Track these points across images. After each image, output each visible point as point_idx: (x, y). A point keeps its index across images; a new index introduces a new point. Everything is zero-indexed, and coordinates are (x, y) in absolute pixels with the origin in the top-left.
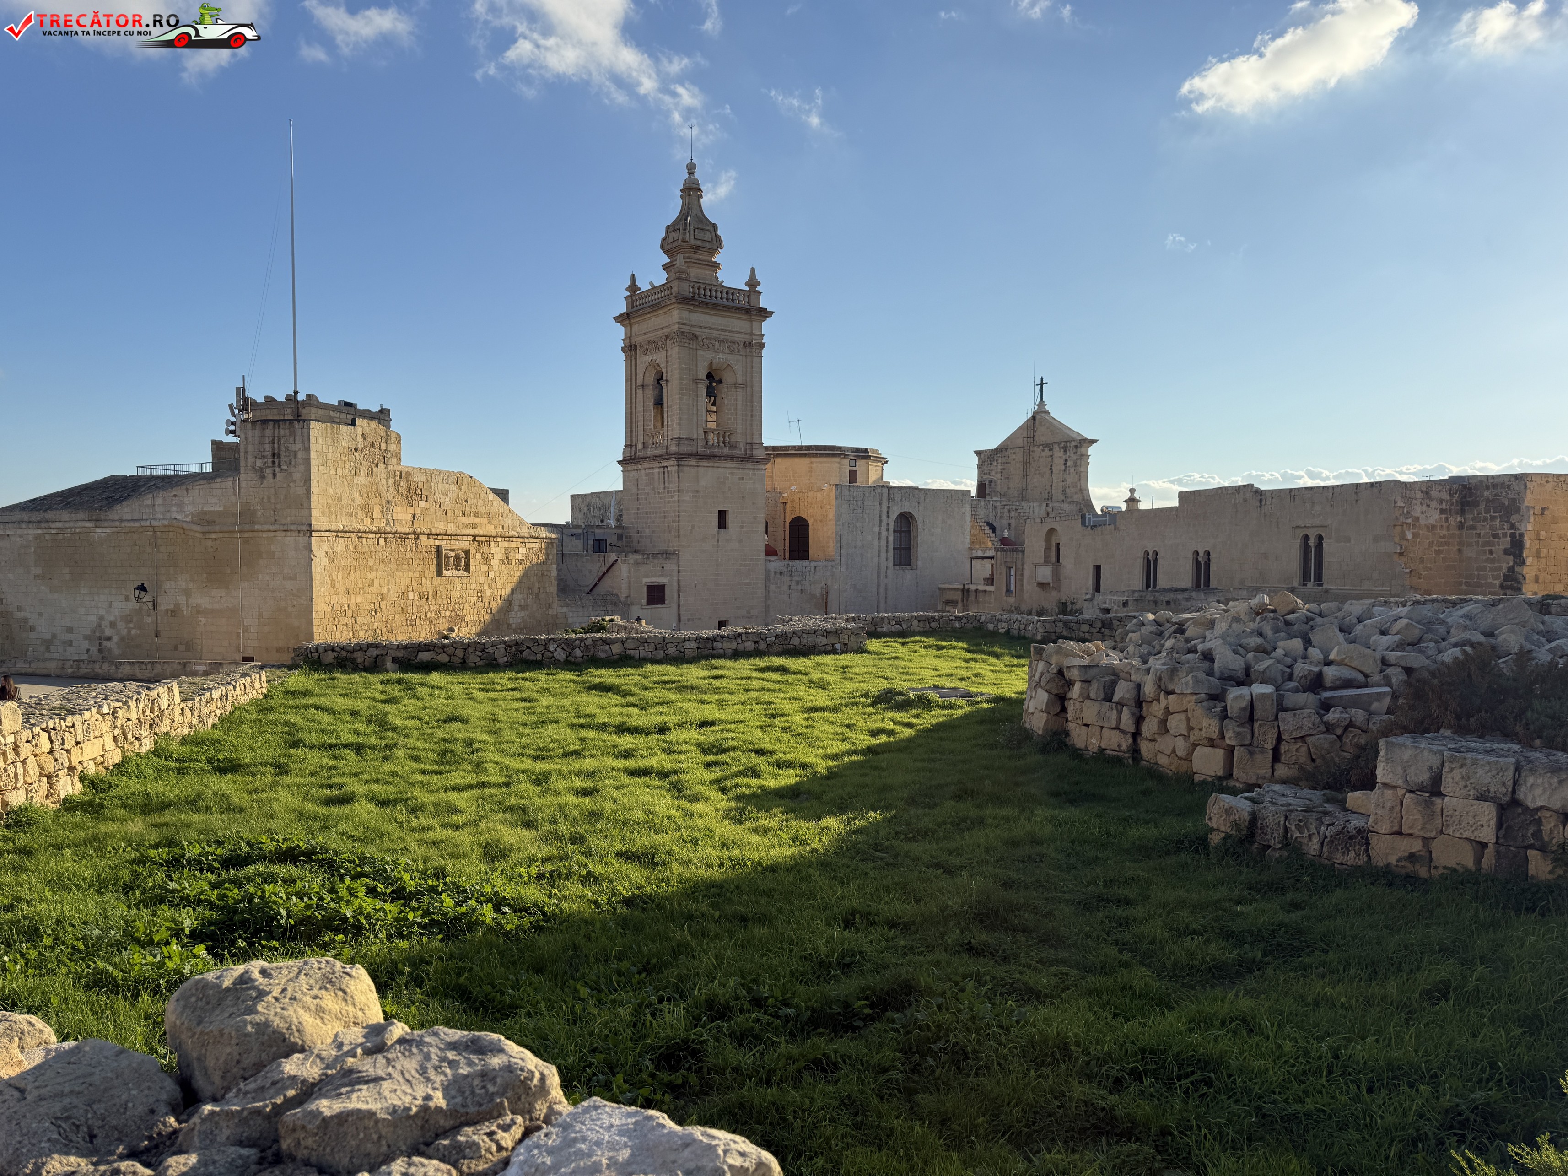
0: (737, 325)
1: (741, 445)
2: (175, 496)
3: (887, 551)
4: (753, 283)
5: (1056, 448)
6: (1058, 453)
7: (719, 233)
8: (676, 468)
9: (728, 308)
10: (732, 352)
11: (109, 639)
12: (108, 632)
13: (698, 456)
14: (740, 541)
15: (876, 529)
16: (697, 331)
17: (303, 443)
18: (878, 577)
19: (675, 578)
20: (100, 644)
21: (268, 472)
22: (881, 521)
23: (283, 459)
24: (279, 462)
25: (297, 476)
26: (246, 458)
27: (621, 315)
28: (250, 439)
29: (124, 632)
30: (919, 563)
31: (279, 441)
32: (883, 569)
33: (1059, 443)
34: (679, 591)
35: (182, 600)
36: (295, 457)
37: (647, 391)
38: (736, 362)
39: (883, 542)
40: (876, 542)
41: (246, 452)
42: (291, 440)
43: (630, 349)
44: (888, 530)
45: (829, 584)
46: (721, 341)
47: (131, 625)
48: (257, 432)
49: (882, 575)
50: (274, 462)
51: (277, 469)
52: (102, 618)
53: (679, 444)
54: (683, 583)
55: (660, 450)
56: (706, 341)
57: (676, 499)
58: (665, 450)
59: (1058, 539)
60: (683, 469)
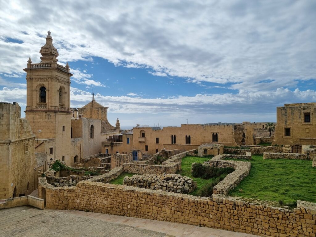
0: (65, 77)
4: (67, 66)
5: (100, 109)
6: (100, 110)
8: (54, 115)
10: (64, 84)
13: (59, 111)
14: (67, 134)
15: (88, 129)
16: (59, 77)
18: (88, 141)
27: (26, 69)
32: (89, 138)
33: (100, 108)
34: (55, 149)
36: (3, 116)
37: (37, 92)
38: (65, 86)
39: (89, 132)
43: (29, 79)
45: (81, 144)
46: (63, 81)
53: (55, 108)
54: (56, 147)
55: (45, 109)
56: (60, 81)
57: (54, 123)
58: (47, 110)
59: (143, 132)
60: (56, 115)
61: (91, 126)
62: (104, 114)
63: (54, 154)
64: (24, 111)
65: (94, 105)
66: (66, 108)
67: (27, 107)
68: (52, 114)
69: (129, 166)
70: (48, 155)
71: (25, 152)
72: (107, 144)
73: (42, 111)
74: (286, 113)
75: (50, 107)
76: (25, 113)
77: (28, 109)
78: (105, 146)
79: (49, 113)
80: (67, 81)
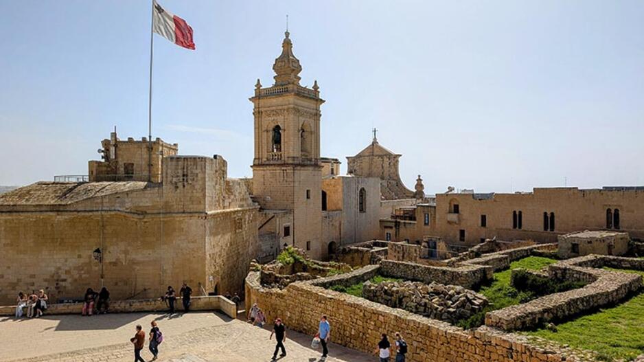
2: (118, 197)
3: (358, 205)
4: (316, 87)
5: (385, 157)
7: (300, 64)
8: (293, 171)
10: (310, 118)
11: (64, 280)
12: (63, 277)
13: (300, 165)
14: (314, 204)
15: (354, 196)
16: (299, 108)
17: (202, 169)
18: (355, 217)
19: (293, 223)
20: (57, 284)
21: (180, 185)
23: (189, 177)
24: (187, 179)
25: (197, 187)
26: (167, 177)
27: (253, 98)
28: (169, 167)
29: (77, 276)
30: (367, 210)
31: (187, 168)
32: (356, 213)
34: (294, 229)
35: (122, 256)
36: (197, 176)
37: (269, 134)
38: (311, 121)
39: (356, 201)
40: (354, 201)
41: (167, 174)
42: (195, 167)
43: (258, 113)
44: (358, 195)
45: (341, 221)
46: (307, 112)
47: (83, 272)
48: (174, 163)
49: (356, 215)
50: (183, 179)
51: (186, 183)
52: (59, 268)
53: (294, 160)
54: (295, 225)
55: (279, 162)
56: (302, 113)
57: (292, 185)
58: (283, 162)
59: (456, 203)
60: (296, 171)
61: (359, 190)
62: (393, 167)
63: (292, 236)
64: (251, 167)
65: (376, 150)
66: (313, 160)
67: (255, 159)
68: (289, 170)
69: (391, 264)
70: (281, 238)
71: (236, 231)
72: (389, 224)
73: (274, 165)
75: (286, 159)
76: (252, 169)
77: (257, 162)
78: (386, 227)
79: (285, 168)
80: (315, 111)
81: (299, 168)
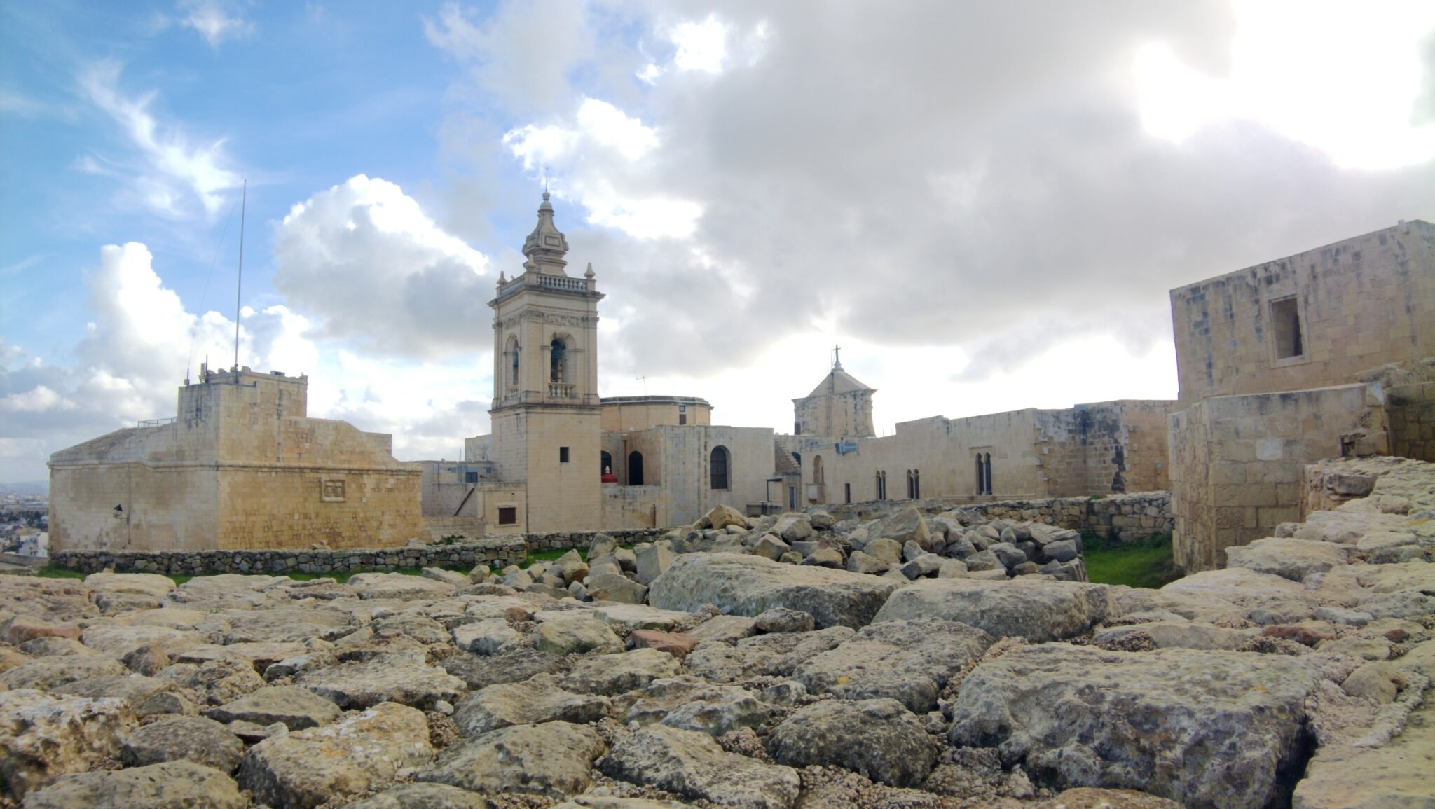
0: (577, 305)
1: (581, 396)
3: (706, 477)
4: (590, 275)
5: (848, 396)
6: (850, 399)
7: (566, 240)
8: (526, 416)
9: (568, 293)
10: (572, 325)
13: (544, 406)
14: (580, 472)
15: (696, 460)
16: (543, 310)
17: (215, 400)
18: (699, 498)
19: (524, 503)
21: (193, 423)
22: (699, 453)
23: (202, 413)
24: (200, 415)
25: (211, 425)
27: (494, 301)
28: (184, 399)
30: (734, 486)
31: (201, 399)
32: (703, 491)
33: (850, 392)
34: (527, 512)
35: (143, 518)
36: (210, 411)
37: (508, 357)
38: (575, 331)
39: (702, 470)
40: (696, 470)
42: (208, 398)
43: (498, 326)
44: (705, 460)
45: (657, 505)
46: (563, 317)
48: (189, 394)
49: (702, 496)
50: (197, 415)
51: (199, 421)
53: (535, 398)
54: (531, 506)
55: (515, 402)
56: (551, 318)
57: (526, 438)
58: (518, 402)
61: (710, 449)
62: (860, 412)
63: (524, 525)
64: (489, 412)
65: (837, 383)
67: (494, 400)
70: (489, 526)
73: (511, 408)
74: (1205, 314)
75: (521, 397)
76: (490, 416)
77: (495, 405)
79: (520, 412)
80: (582, 314)
81: (539, 410)
